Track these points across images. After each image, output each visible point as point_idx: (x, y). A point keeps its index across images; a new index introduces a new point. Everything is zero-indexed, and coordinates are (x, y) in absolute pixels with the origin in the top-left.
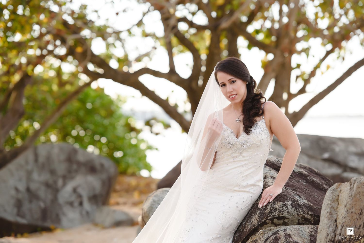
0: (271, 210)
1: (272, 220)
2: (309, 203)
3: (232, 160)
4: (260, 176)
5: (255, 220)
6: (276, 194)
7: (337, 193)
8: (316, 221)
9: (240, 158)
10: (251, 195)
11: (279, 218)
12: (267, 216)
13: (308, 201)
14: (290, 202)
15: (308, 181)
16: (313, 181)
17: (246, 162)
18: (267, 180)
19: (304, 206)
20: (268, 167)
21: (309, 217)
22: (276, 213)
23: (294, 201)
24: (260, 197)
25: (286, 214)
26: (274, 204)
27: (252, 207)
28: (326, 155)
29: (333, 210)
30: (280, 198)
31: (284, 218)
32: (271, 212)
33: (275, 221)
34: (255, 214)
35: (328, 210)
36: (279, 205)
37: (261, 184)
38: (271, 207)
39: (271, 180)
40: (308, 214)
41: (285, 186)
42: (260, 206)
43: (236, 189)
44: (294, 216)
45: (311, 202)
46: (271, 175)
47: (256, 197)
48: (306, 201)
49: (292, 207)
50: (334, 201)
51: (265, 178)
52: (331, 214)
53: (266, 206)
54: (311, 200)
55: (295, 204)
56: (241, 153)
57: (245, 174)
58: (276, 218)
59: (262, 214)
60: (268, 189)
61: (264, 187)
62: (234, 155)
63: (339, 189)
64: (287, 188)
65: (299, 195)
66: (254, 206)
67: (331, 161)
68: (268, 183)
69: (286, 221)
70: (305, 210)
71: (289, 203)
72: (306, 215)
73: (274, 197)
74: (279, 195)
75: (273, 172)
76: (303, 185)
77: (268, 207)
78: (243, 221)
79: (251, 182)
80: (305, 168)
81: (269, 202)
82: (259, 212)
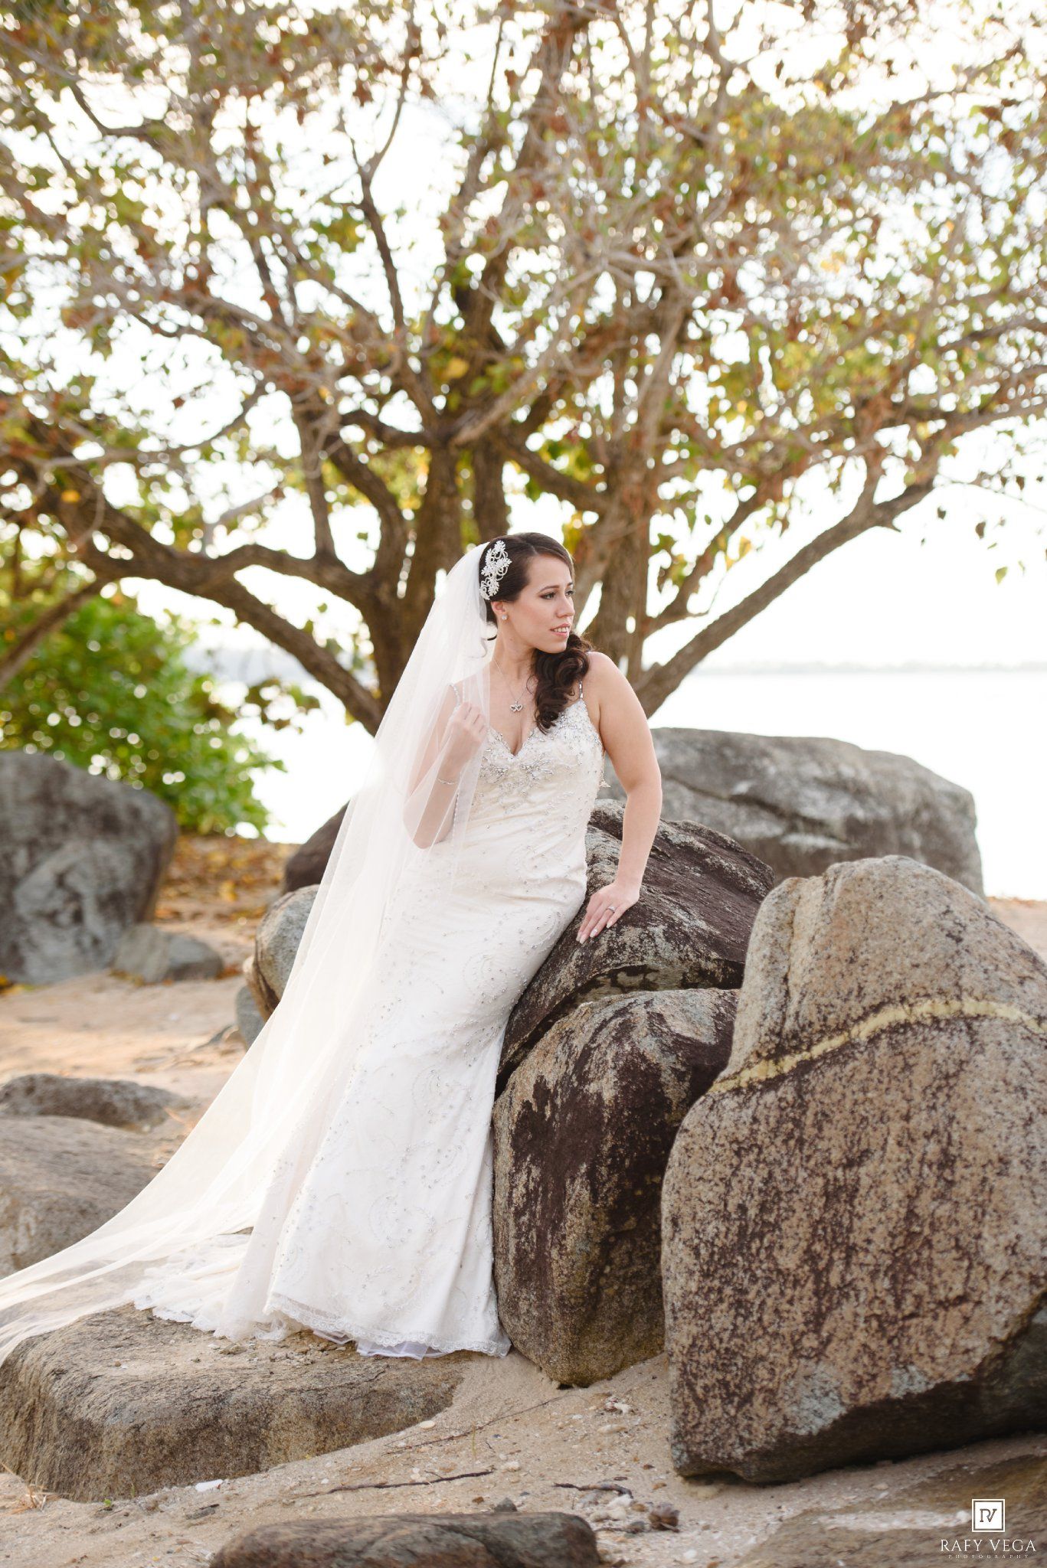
0: (611, 949)
1: (613, 975)
2: (711, 929)
3: (501, 814)
4: (578, 856)
5: (566, 976)
6: (625, 907)
7: (788, 905)
8: (732, 977)
9: (525, 808)
10: (557, 909)
11: (632, 971)
12: (601, 965)
13: (709, 922)
14: (662, 927)
15: (706, 869)
16: (721, 867)
17: (541, 818)
18: (597, 867)
19: (699, 936)
20: (600, 833)
21: (711, 966)
22: (624, 958)
23: (672, 926)
24: (581, 912)
25: (649, 960)
26: (619, 933)
27: (560, 941)
28: (742, 788)
29: (780, 950)
30: (634, 916)
31: (644, 970)
32: (610, 953)
33: (622, 977)
34: (568, 960)
35: (767, 951)
36: (631, 935)
37: (583, 879)
38: (611, 940)
39: (608, 868)
40: (708, 959)
41: (645, 880)
42: (581, 938)
43: (519, 892)
44: (671, 963)
45: (717, 927)
46: (609, 852)
47: (569, 913)
48: (703, 925)
49: (668, 940)
50: (781, 928)
51: (593, 860)
52: (773, 960)
53: (597, 938)
54: (717, 920)
55: (675, 933)
56: (526, 795)
57: (539, 851)
58: (624, 969)
59: (586, 958)
60: (603, 891)
61: (592, 887)
62: (506, 800)
63: (795, 895)
64: (653, 888)
65: (683, 908)
66: (566, 938)
67: (756, 802)
68: (604, 877)
69: (650, 977)
70: (702, 948)
71: (659, 930)
72: (703, 962)
73: (618, 915)
74: (631, 908)
75: (612, 846)
76: (693, 878)
77: (604, 941)
78: (534, 979)
79: (556, 872)
80: (697, 832)
81: (605, 928)
82: (577, 953)
